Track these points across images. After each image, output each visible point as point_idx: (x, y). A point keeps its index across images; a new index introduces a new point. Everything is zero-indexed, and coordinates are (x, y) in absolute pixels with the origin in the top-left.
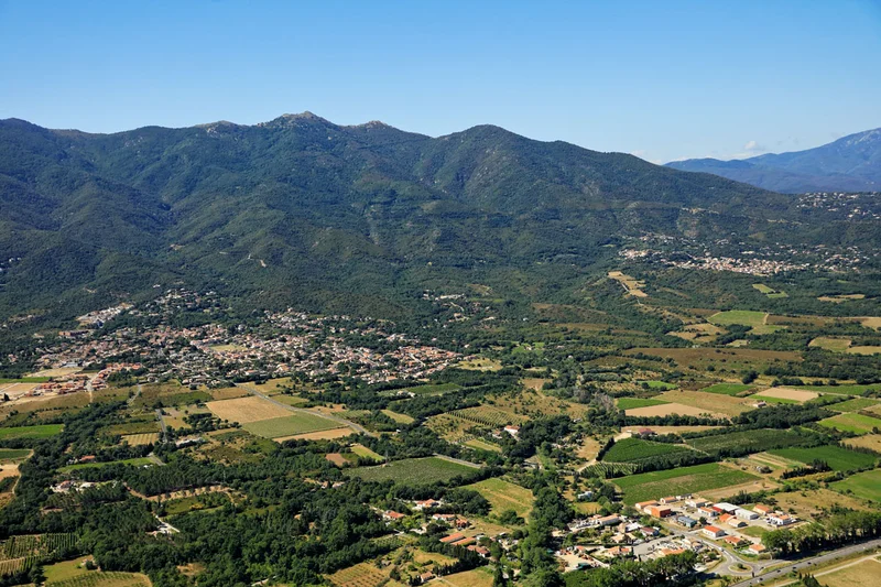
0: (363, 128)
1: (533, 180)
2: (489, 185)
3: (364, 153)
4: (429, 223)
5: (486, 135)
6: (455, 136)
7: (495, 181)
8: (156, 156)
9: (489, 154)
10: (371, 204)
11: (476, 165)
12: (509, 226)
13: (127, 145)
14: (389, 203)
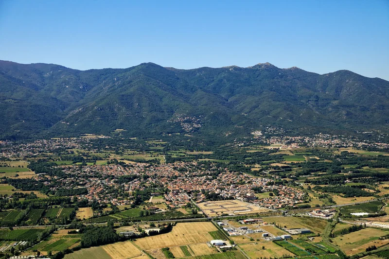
0: (290, 70)
1: (370, 94)
2: (351, 95)
3: (295, 80)
4: (339, 108)
5: (345, 74)
6: (331, 74)
7: (354, 93)
8: (212, 79)
9: (348, 83)
10: (309, 101)
11: (342, 87)
12: (369, 111)
13: (198, 74)
14: (317, 101)
